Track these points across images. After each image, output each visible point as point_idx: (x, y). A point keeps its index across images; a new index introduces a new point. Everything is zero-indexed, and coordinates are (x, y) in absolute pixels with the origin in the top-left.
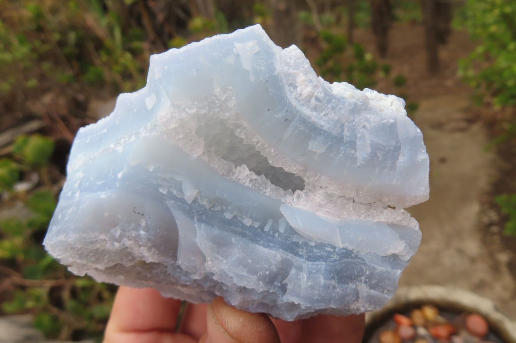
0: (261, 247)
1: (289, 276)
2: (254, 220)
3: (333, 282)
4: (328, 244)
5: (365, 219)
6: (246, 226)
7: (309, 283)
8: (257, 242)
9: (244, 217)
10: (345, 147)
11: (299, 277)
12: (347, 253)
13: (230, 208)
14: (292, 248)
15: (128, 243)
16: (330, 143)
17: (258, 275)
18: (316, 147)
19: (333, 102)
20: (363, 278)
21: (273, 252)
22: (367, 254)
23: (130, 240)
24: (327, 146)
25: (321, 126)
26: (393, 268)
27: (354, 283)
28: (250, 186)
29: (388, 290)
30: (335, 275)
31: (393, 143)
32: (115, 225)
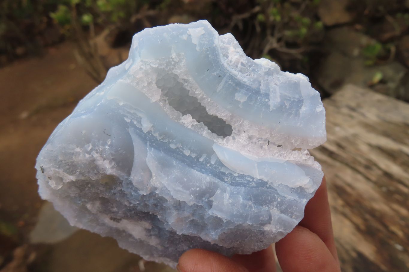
0: (195, 171)
1: (215, 195)
2: (192, 151)
3: (250, 203)
4: (248, 176)
5: (278, 158)
6: (185, 155)
7: (230, 201)
8: (193, 167)
9: (184, 148)
10: (261, 97)
11: (223, 196)
12: (262, 184)
13: (174, 141)
14: (220, 176)
15: (96, 155)
16: (250, 94)
17: (191, 190)
18: (241, 97)
19: (254, 67)
20: (275, 203)
21: (204, 175)
22: (279, 185)
23: (97, 153)
24: (248, 96)
25: (244, 82)
26: (299, 197)
27: (268, 206)
28: (192, 129)
29: (296, 215)
30: (252, 197)
31: (297, 96)
32: (88, 142)
